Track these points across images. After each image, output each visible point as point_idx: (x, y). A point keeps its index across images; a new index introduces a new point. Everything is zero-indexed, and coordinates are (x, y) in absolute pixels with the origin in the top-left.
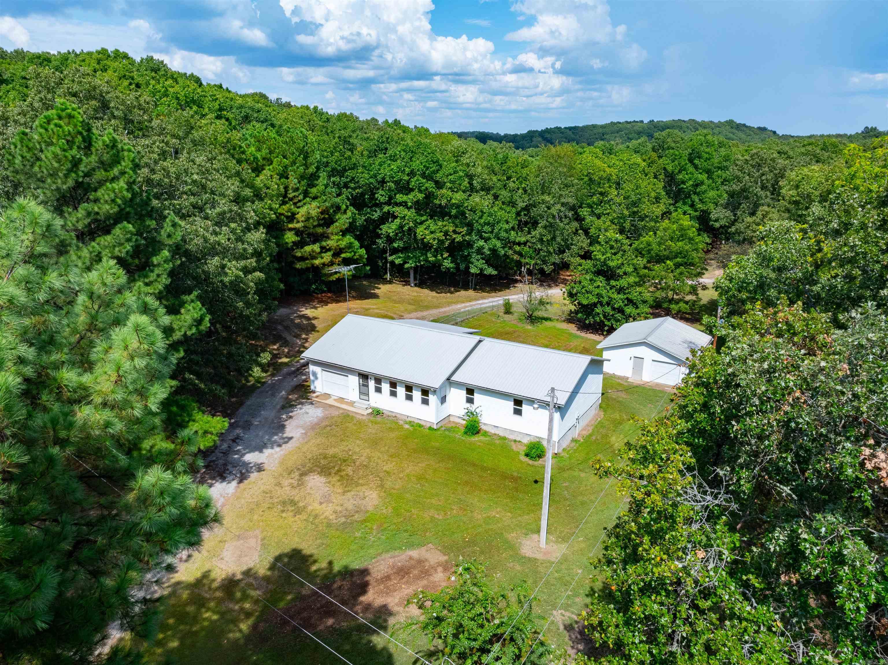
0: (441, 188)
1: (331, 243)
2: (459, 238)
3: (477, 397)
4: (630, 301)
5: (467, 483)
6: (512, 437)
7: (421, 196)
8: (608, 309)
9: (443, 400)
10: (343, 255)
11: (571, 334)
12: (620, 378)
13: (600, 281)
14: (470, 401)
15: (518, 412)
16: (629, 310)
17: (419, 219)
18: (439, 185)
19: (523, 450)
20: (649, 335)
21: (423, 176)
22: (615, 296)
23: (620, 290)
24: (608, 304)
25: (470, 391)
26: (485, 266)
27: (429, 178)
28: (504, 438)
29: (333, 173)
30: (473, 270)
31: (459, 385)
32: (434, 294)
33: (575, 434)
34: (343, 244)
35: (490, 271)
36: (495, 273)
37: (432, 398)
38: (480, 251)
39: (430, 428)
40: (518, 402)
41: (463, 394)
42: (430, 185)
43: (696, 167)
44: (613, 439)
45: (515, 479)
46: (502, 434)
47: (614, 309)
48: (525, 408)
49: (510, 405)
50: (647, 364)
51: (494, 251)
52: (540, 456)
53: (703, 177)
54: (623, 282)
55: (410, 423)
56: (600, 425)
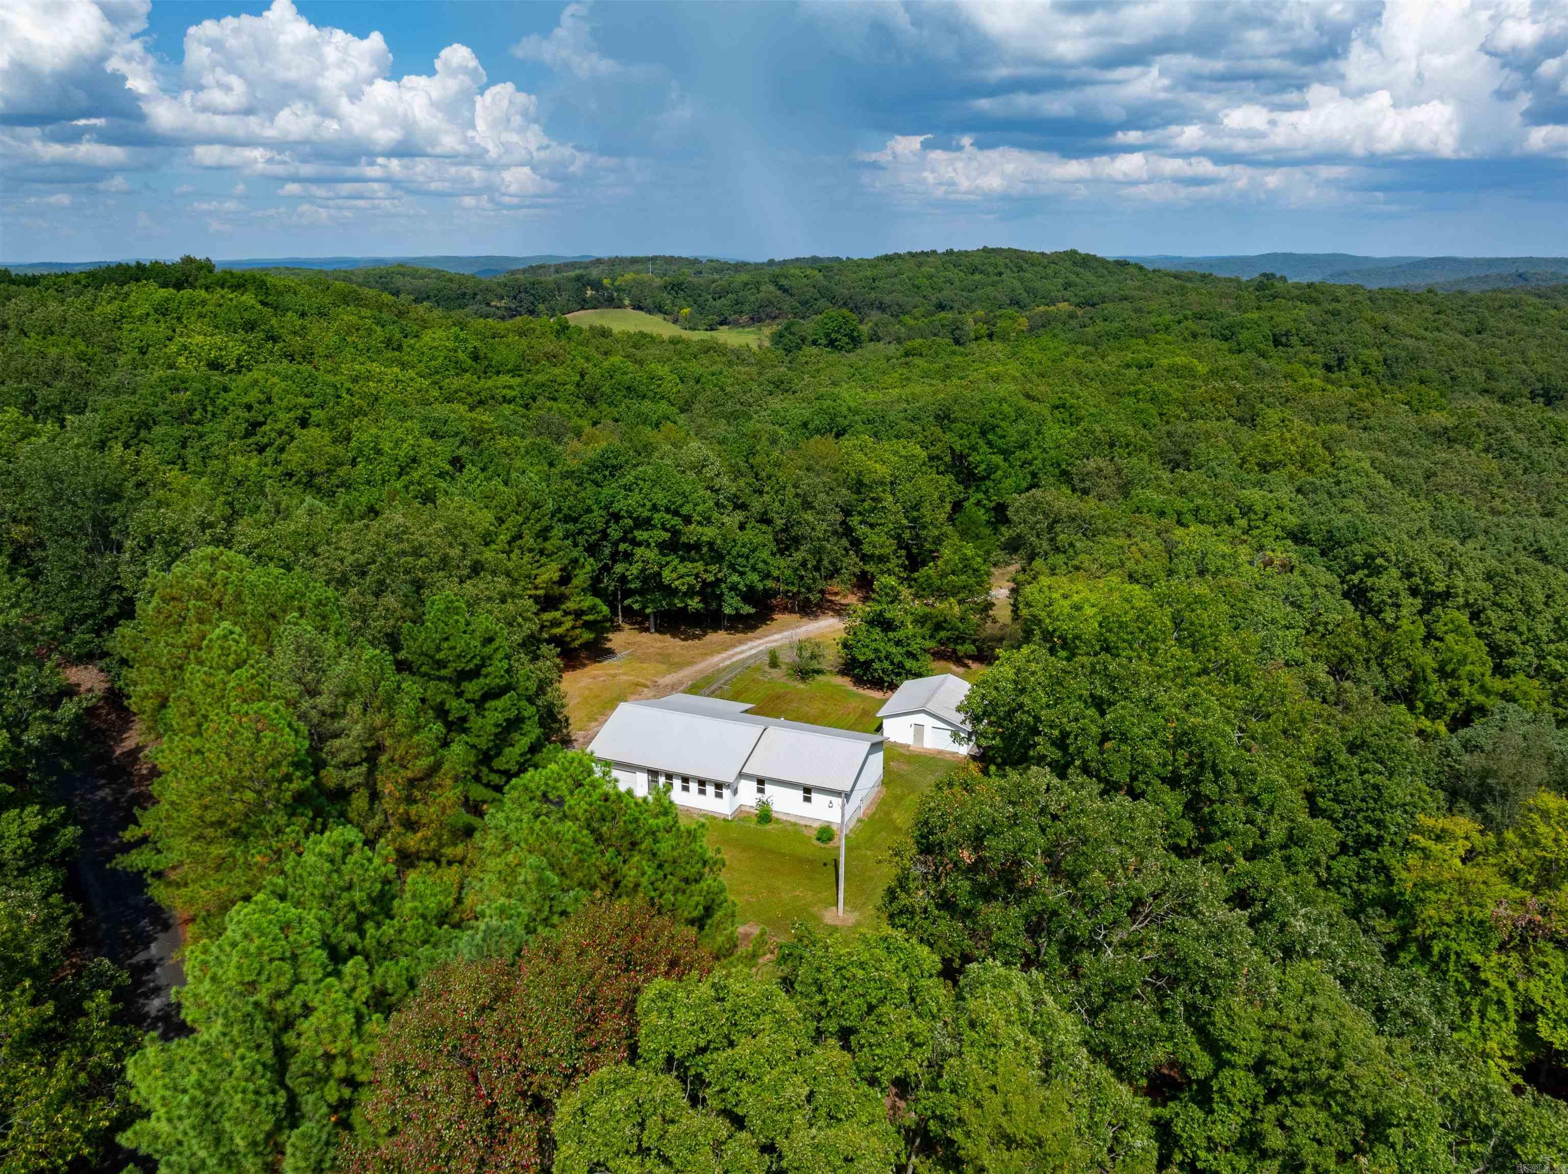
0: (690, 523)
1: (571, 605)
2: (710, 578)
3: (768, 787)
4: (911, 655)
5: (770, 870)
6: (802, 822)
7: (667, 535)
8: (886, 664)
9: (735, 792)
10: (586, 618)
11: (847, 692)
12: (902, 746)
13: (877, 633)
14: (761, 791)
15: (807, 799)
16: (909, 664)
17: (664, 560)
18: (687, 520)
19: (814, 834)
20: (928, 700)
21: (668, 510)
22: (894, 650)
23: (898, 643)
24: (887, 658)
25: (761, 782)
26: (741, 605)
27: (676, 513)
28: (795, 824)
29: (567, 519)
30: (727, 611)
31: (749, 777)
32: (678, 642)
33: (860, 814)
34: (586, 605)
35: (748, 609)
36: (752, 611)
37: (726, 792)
38: (734, 588)
39: (725, 820)
40: (807, 790)
41: (754, 785)
42: (676, 521)
43: (989, 443)
44: (895, 815)
45: (811, 862)
46: (793, 820)
47: (892, 663)
48: (814, 796)
49: (800, 794)
50: (928, 733)
51: (751, 588)
52: (830, 839)
53: (998, 459)
54: (900, 634)
55: (704, 816)
56: (883, 802)
